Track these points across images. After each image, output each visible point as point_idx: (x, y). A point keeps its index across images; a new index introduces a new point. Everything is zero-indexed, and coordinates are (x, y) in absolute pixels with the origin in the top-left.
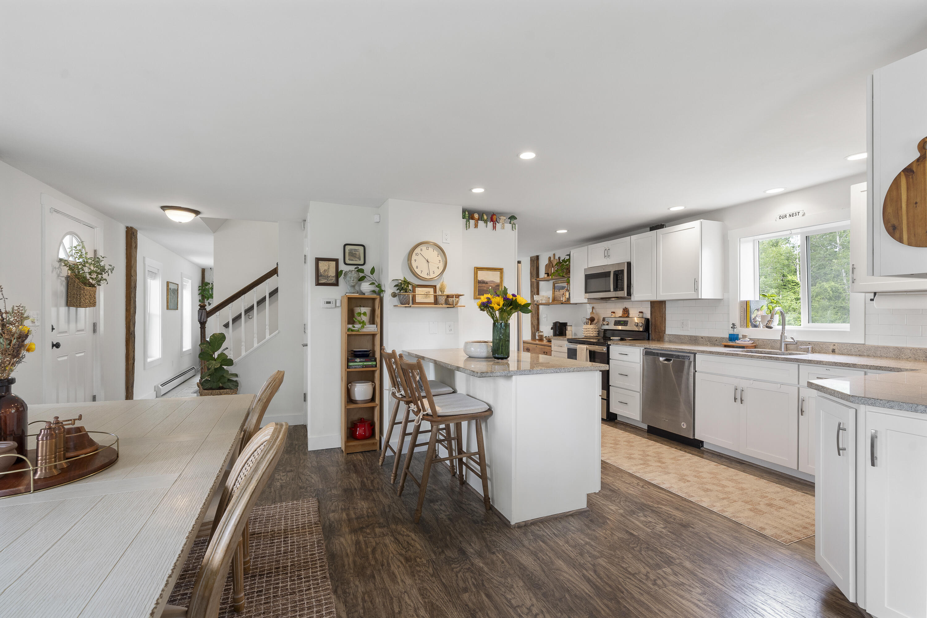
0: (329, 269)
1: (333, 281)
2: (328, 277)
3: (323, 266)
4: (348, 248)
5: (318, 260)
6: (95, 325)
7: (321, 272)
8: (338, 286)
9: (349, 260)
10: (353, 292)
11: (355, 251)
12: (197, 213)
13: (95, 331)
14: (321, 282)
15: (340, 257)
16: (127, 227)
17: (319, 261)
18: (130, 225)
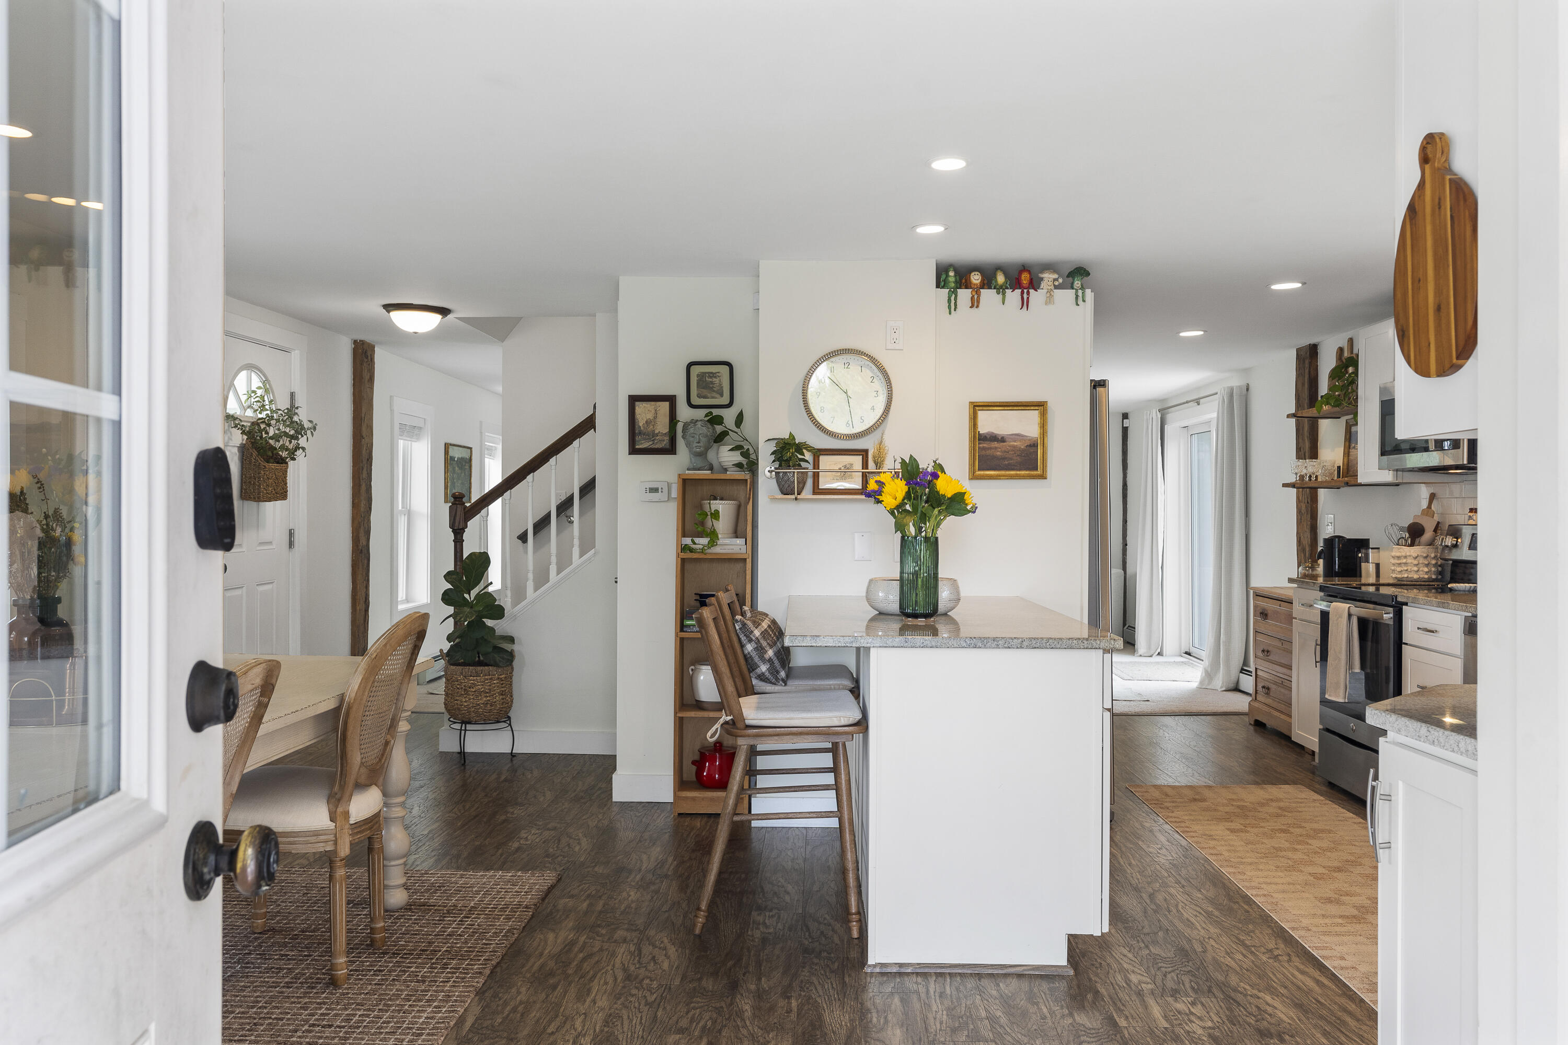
0: (655, 418)
1: (665, 443)
2: (654, 435)
3: (644, 412)
4: (696, 370)
5: (634, 400)
6: (291, 533)
7: (641, 425)
8: (675, 454)
9: (699, 396)
10: (699, 466)
11: (711, 377)
12: (444, 311)
13: (291, 544)
14: (640, 447)
15: (679, 390)
16: (355, 342)
17: (637, 403)
18: (360, 337)
